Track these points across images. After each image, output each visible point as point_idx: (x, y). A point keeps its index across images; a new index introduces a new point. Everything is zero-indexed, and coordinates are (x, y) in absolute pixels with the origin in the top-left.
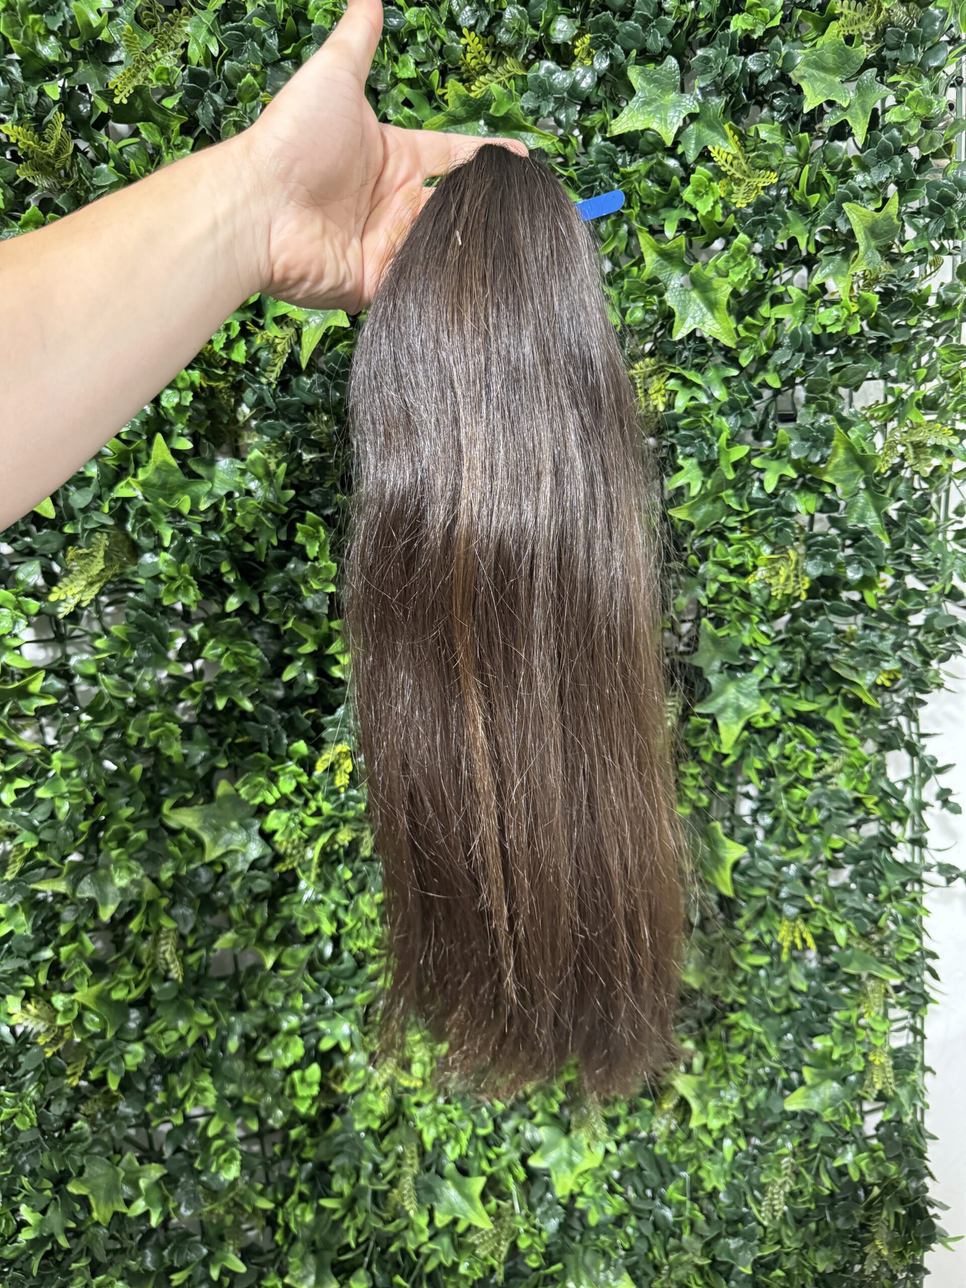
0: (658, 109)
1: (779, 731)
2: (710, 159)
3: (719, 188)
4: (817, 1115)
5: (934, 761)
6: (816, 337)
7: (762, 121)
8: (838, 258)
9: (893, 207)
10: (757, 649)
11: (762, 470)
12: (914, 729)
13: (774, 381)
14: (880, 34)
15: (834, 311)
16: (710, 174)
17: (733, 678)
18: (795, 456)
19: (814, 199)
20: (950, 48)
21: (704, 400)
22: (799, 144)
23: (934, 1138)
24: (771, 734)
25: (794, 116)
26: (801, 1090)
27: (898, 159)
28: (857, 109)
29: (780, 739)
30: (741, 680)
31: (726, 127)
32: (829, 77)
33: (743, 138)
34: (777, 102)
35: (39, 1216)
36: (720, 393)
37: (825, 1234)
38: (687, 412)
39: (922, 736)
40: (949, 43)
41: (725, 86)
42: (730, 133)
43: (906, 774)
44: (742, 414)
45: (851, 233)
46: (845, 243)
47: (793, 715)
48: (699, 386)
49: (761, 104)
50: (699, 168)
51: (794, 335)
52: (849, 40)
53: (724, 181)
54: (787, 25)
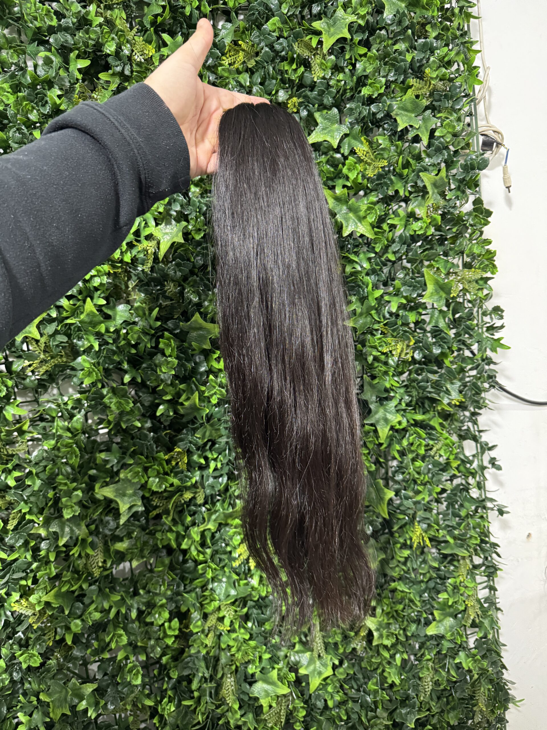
0: (329, 132)
1: (407, 431)
2: (356, 153)
3: (360, 167)
4: (442, 637)
5: (487, 444)
6: (411, 236)
7: (379, 135)
8: (420, 198)
9: (443, 173)
10: (393, 390)
11: (389, 302)
12: (476, 429)
13: (392, 258)
14: (431, 95)
15: (419, 224)
16: (355, 160)
17: (382, 404)
18: (404, 294)
19: (406, 171)
20: (465, 99)
21: (359, 269)
22: (397, 146)
23: (504, 645)
24: (403, 433)
25: (394, 133)
26: (434, 623)
27: (445, 152)
28: (423, 129)
29: (407, 436)
30: (386, 405)
31: (362, 139)
32: (409, 114)
33: (371, 143)
34: (386, 126)
35: (28, 718)
36: (366, 265)
37: (452, 704)
38: (352, 274)
39: (480, 431)
40: (464, 96)
41: (360, 120)
42: (365, 141)
43: (474, 452)
44: (378, 275)
45: (425, 187)
46: (423, 191)
47: (413, 422)
48: (356, 262)
49: (378, 127)
50: (350, 157)
51: (401, 237)
52: (417, 97)
53: (362, 164)
54: (388, 91)
